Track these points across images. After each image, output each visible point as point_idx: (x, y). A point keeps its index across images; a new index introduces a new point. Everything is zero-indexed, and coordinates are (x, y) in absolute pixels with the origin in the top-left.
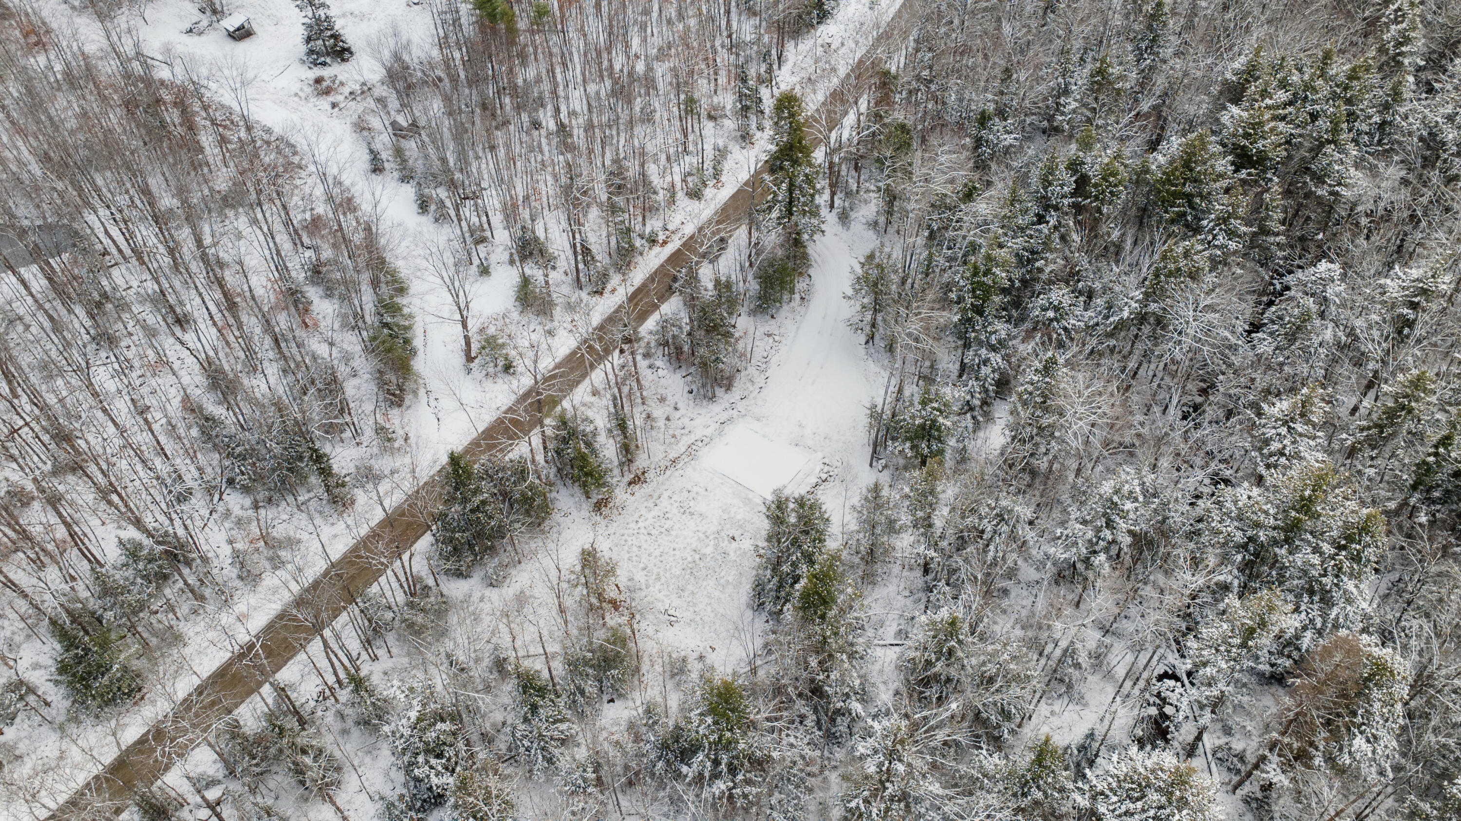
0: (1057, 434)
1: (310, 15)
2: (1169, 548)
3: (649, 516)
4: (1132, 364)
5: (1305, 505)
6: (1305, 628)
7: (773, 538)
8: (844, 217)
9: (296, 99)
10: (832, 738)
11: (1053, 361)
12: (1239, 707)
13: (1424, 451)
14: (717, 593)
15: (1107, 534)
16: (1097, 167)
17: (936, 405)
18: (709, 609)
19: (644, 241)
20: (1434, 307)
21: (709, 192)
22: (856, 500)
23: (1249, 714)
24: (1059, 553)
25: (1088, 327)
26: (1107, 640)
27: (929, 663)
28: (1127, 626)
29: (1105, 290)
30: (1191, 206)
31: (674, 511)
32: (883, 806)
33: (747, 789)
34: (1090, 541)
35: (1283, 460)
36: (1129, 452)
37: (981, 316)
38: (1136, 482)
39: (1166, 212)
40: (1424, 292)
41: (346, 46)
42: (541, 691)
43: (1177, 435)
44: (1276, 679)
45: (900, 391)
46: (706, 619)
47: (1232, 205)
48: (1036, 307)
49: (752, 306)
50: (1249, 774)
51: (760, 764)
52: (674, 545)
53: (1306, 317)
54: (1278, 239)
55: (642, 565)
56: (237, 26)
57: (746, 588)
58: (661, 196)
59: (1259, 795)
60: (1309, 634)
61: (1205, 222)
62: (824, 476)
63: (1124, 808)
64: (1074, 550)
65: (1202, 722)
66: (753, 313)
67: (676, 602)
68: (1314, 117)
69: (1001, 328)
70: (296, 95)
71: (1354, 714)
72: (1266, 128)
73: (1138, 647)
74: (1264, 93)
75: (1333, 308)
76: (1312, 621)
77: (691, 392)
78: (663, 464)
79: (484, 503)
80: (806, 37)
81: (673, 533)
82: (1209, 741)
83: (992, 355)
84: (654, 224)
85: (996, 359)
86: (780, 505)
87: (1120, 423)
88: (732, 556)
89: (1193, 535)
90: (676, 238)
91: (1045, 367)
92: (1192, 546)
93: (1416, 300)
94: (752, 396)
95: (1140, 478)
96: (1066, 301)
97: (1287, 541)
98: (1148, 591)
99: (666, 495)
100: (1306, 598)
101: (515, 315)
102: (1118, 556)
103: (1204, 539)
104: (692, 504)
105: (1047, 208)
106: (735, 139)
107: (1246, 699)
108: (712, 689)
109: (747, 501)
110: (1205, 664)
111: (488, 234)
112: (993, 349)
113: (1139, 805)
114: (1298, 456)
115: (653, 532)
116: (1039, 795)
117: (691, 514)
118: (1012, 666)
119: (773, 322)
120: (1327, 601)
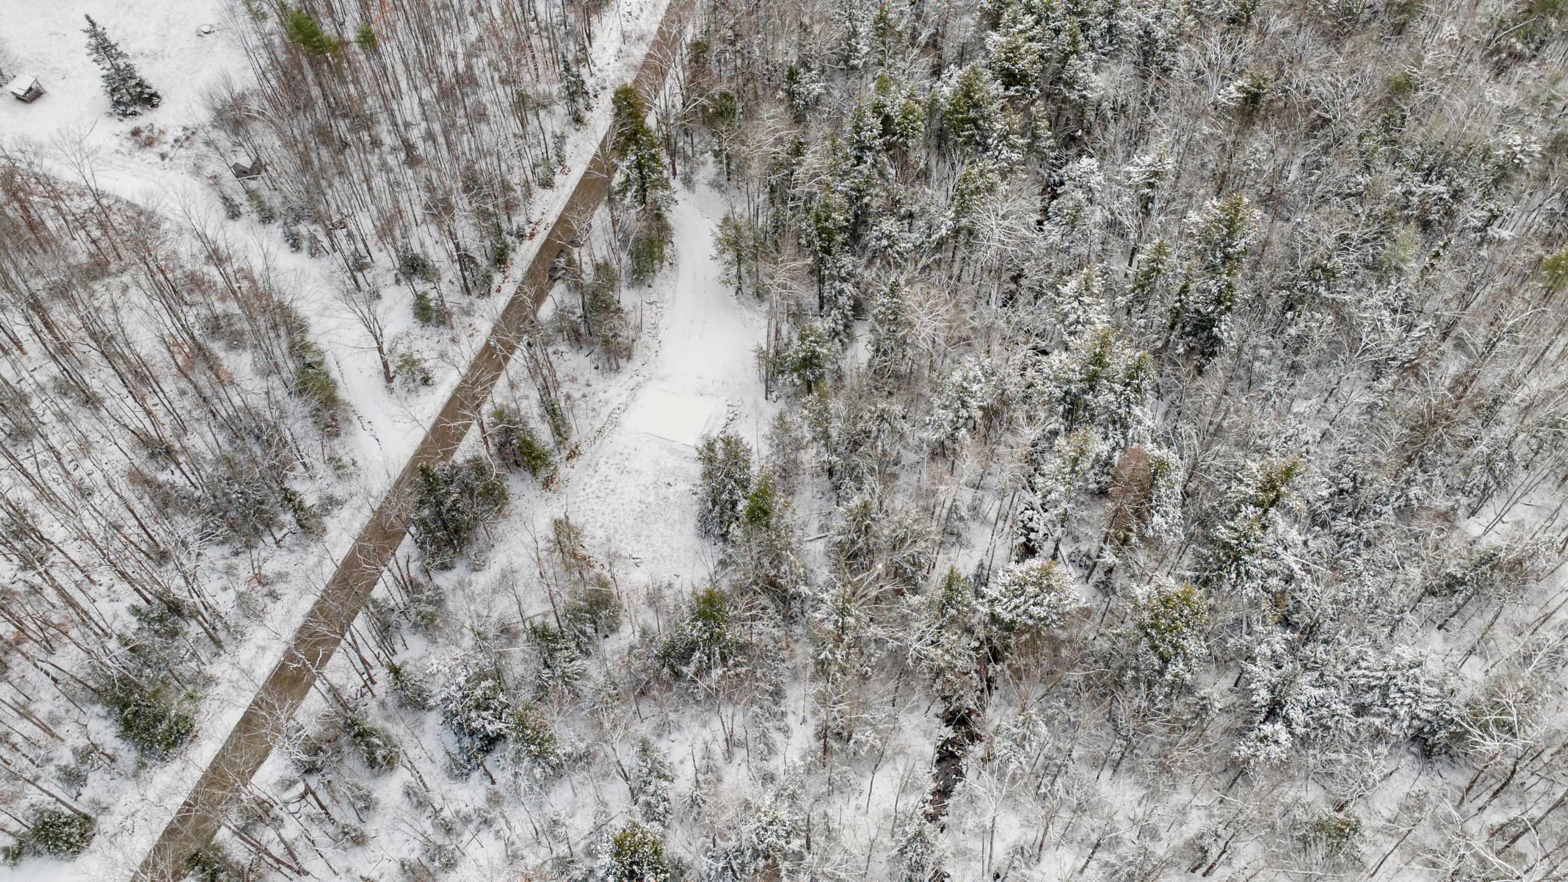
0: (909, 341)
1: (108, 66)
2: (1011, 413)
3: (594, 481)
4: (956, 272)
5: (1098, 360)
6: (1114, 449)
7: (708, 475)
8: (688, 182)
9: (119, 156)
10: (790, 619)
11: (896, 284)
12: (1081, 521)
13: (1172, 301)
14: (668, 532)
15: (964, 413)
16: (897, 108)
17: (812, 338)
18: (665, 546)
19: (513, 238)
20: (1166, 184)
21: (558, 179)
22: (766, 430)
23: (1089, 523)
24: (931, 435)
25: (915, 247)
26: (980, 493)
27: (853, 542)
28: (992, 481)
29: (923, 211)
30: (978, 127)
31: (613, 473)
32: (844, 653)
33: (739, 670)
34: (952, 421)
35: (1080, 327)
36: (966, 342)
37: (830, 254)
38: (977, 368)
39: (959, 136)
40: (1156, 174)
41: (153, 91)
42: (555, 638)
43: (1001, 323)
44: (1102, 493)
45: (778, 331)
46: (665, 554)
47: (1008, 124)
48: (871, 237)
49: (629, 280)
50: (1095, 564)
51: (742, 648)
52: (621, 501)
53: (1078, 208)
54: (1048, 143)
55: (599, 524)
56: (26, 88)
57: (691, 524)
58: (519, 192)
59: (1104, 579)
60: (1117, 454)
61: (990, 141)
62: (731, 416)
63: (1013, 605)
64: (942, 430)
65: (1056, 535)
66: (631, 286)
67: (637, 547)
68: (1057, 31)
69: (847, 260)
70: (117, 151)
71: (1151, 500)
72: (1022, 51)
73: (1002, 494)
74: (1015, 21)
75: (1097, 195)
76: (1117, 443)
77: (597, 368)
78: (591, 436)
79: (455, 502)
80: (606, 9)
81: (618, 492)
82: (1064, 550)
83: (844, 285)
84: (518, 220)
85: (849, 288)
86: (710, 447)
87: (955, 324)
88: (673, 499)
89: (1026, 398)
90: (540, 228)
91: (891, 290)
92: (1026, 407)
93: (1152, 181)
94: (651, 360)
95: (979, 364)
96: (895, 231)
97: (1092, 388)
98: (1001, 449)
99: (602, 461)
100: (1111, 427)
101: (417, 330)
102: (974, 428)
103: (1034, 400)
104: (626, 463)
105: (862, 149)
106: (569, 124)
107: (1085, 513)
108: (698, 599)
109: (672, 451)
110: (1050, 492)
111: (368, 259)
112: (844, 280)
113: (1022, 599)
114: (1089, 322)
115: (600, 494)
116: (954, 612)
117: (629, 472)
118: (915, 527)
119: (651, 290)
120: (1125, 427)
